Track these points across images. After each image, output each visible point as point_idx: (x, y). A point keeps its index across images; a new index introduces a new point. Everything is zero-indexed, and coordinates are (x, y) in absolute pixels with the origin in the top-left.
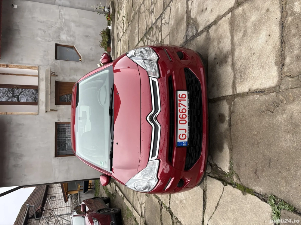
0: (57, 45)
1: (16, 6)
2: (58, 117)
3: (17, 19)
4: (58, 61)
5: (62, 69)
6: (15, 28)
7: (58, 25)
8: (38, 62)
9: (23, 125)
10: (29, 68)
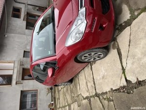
0: (25, 51)
1: (6, 36)
2: (23, 87)
3: (6, 41)
4: (25, 58)
5: (26, 62)
6: (5, 45)
7: (26, 43)
8: (14, 59)
9: (2, 92)
10: (9, 63)
